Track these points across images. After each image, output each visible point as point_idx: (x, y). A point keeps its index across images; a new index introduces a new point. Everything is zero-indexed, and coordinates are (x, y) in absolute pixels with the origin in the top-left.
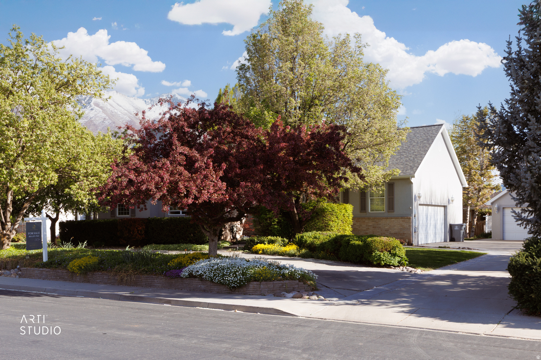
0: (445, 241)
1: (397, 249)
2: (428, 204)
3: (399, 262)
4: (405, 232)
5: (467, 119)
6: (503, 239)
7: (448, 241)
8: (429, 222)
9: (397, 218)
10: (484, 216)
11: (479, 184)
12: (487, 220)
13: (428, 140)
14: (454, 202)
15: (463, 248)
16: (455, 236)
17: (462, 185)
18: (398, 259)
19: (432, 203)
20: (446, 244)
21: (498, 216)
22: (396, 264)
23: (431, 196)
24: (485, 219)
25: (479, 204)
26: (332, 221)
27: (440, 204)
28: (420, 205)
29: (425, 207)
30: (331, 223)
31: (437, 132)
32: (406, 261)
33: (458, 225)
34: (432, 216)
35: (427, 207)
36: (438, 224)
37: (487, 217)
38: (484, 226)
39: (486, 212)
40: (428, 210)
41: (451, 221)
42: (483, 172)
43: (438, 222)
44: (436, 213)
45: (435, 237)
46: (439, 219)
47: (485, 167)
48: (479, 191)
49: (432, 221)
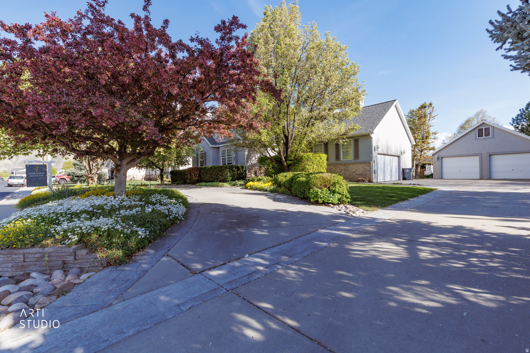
0: (399, 180)
1: (337, 186)
2: (385, 153)
3: (339, 200)
4: (367, 173)
5: (413, 112)
6: (442, 178)
7: (401, 179)
8: (386, 167)
9: (361, 163)
11: (421, 147)
12: (427, 168)
13: (385, 110)
14: (405, 153)
15: (413, 184)
16: (406, 176)
17: (411, 143)
18: (337, 196)
19: (388, 153)
20: (399, 182)
21: (438, 163)
22: (336, 201)
23: (388, 149)
24: (425, 167)
25: (421, 159)
26: (309, 165)
27: (394, 155)
28: (379, 154)
29: (382, 156)
30: (307, 167)
31: (392, 104)
32: (348, 198)
33: (408, 169)
34: (389, 163)
35: (384, 156)
36: (394, 168)
37: (427, 166)
38: (425, 172)
39: (426, 163)
40: (385, 159)
41: (403, 166)
42: (424, 140)
43: (394, 167)
44: (392, 161)
45: (391, 177)
46: (394, 165)
47: (425, 137)
48: (421, 152)
49: (388, 167)
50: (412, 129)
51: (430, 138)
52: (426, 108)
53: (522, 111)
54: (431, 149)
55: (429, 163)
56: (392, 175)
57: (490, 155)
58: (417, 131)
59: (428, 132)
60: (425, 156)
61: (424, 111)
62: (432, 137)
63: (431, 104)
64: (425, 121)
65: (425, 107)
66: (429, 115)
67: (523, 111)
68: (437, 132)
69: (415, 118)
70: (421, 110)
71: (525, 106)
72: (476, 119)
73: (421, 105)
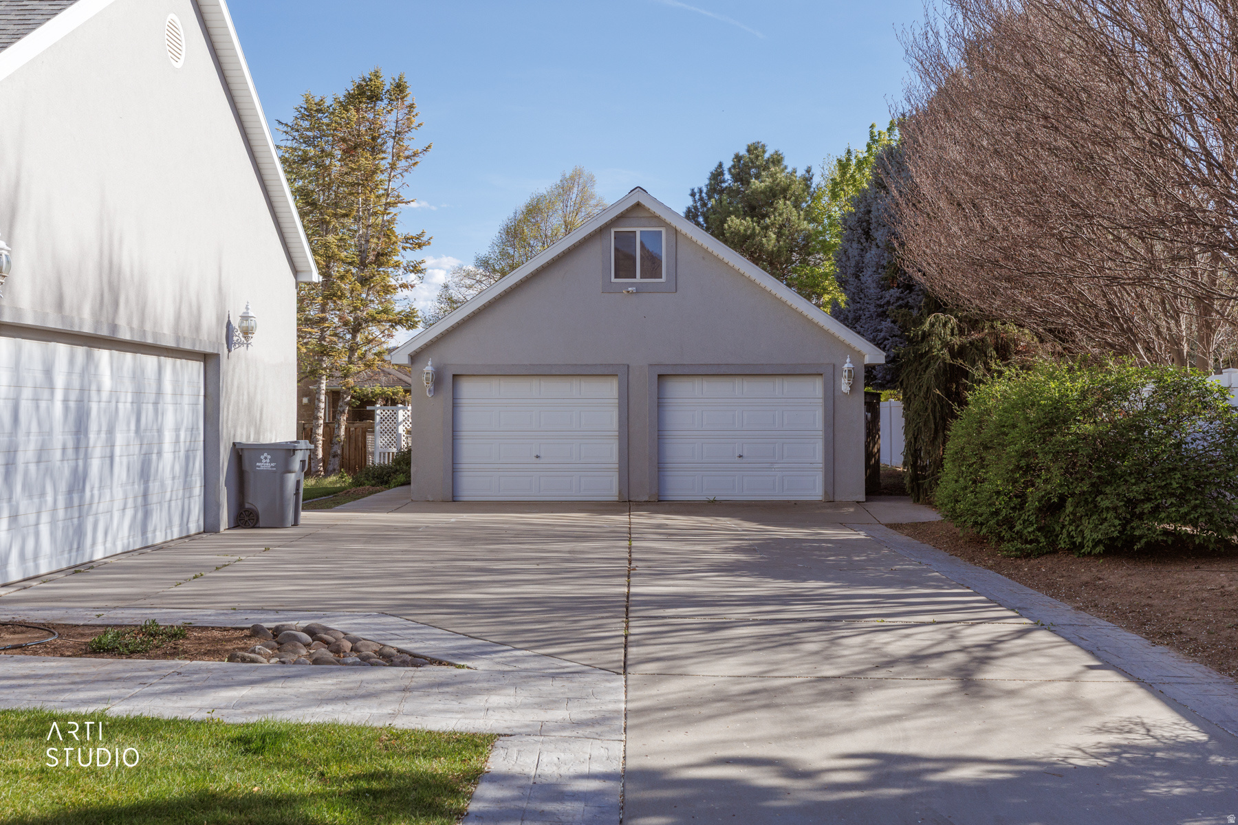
0: (210, 528)
2: (87, 329)
5: (319, 111)
6: (455, 499)
7: (226, 525)
8: (95, 439)
10: (369, 408)
11: (356, 308)
12: (378, 418)
14: (255, 339)
16: (257, 501)
17: (295, 272)
19: (114, 327)
21: (436, 405)
24: (371, 415)
25: (354, 368)
27: (170, 342)
33: (273, 449)
34: (125, 407)
35: (80, 351)
36: (167, 447)
37: (379, 411)
38: (369, 437)
39: (375, 395)
40: (88, 371)
41: (237, 430)
42: (367, 272)
43: (168, 437)
44: (151, 388)
45: (147, 515)
46: (169, 421)
47: (372, 258)
48: (355, 330)
49: (120, 439)
50: (314, 204)
51: (397, 265)
52: (381, 105)
53: (697, 197)
54: (400, 322)
55: (389, 391)
56: (154, 498)
57: (659, 376)
58: (335, 215)
59: (386, 231)
60: (370, 356)
61: (370, 116)
62: (406, 256)
63: (400, 88)
64: (374, 172)
65: (374, 97)
66: (390, 143)
67: (701, 199)
68: (425, 239)
69: (328, 148)
70: (358, 110)
71: (707, 182)
72: (559, 206)
73: (358, 81)
